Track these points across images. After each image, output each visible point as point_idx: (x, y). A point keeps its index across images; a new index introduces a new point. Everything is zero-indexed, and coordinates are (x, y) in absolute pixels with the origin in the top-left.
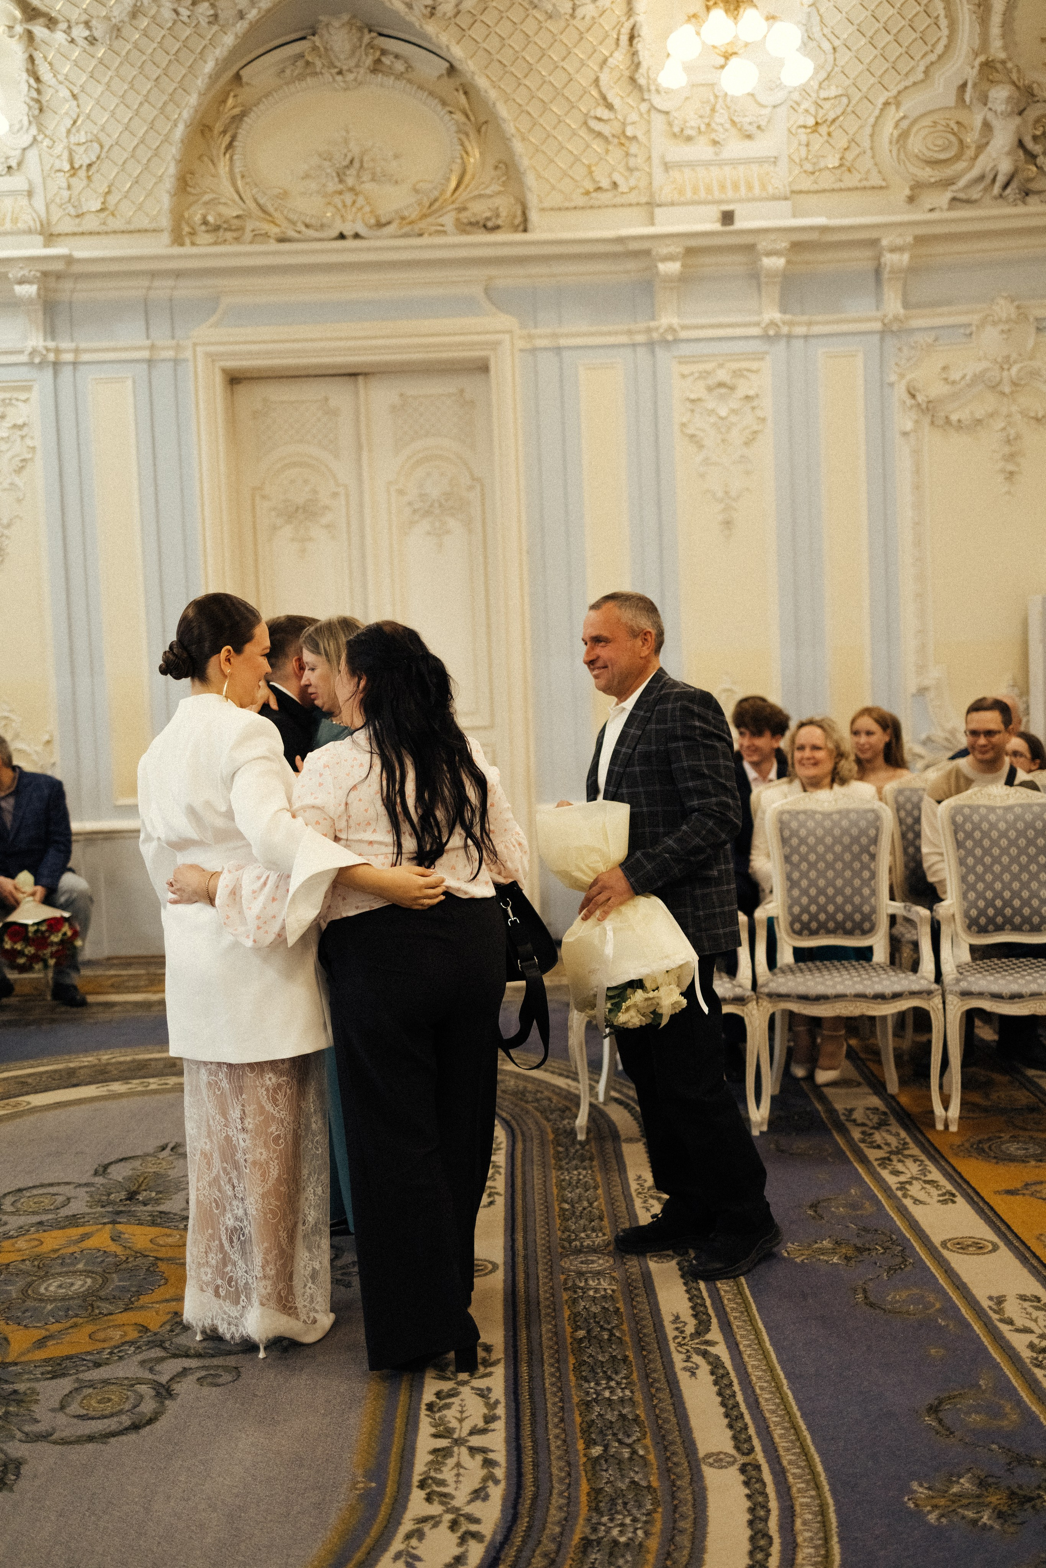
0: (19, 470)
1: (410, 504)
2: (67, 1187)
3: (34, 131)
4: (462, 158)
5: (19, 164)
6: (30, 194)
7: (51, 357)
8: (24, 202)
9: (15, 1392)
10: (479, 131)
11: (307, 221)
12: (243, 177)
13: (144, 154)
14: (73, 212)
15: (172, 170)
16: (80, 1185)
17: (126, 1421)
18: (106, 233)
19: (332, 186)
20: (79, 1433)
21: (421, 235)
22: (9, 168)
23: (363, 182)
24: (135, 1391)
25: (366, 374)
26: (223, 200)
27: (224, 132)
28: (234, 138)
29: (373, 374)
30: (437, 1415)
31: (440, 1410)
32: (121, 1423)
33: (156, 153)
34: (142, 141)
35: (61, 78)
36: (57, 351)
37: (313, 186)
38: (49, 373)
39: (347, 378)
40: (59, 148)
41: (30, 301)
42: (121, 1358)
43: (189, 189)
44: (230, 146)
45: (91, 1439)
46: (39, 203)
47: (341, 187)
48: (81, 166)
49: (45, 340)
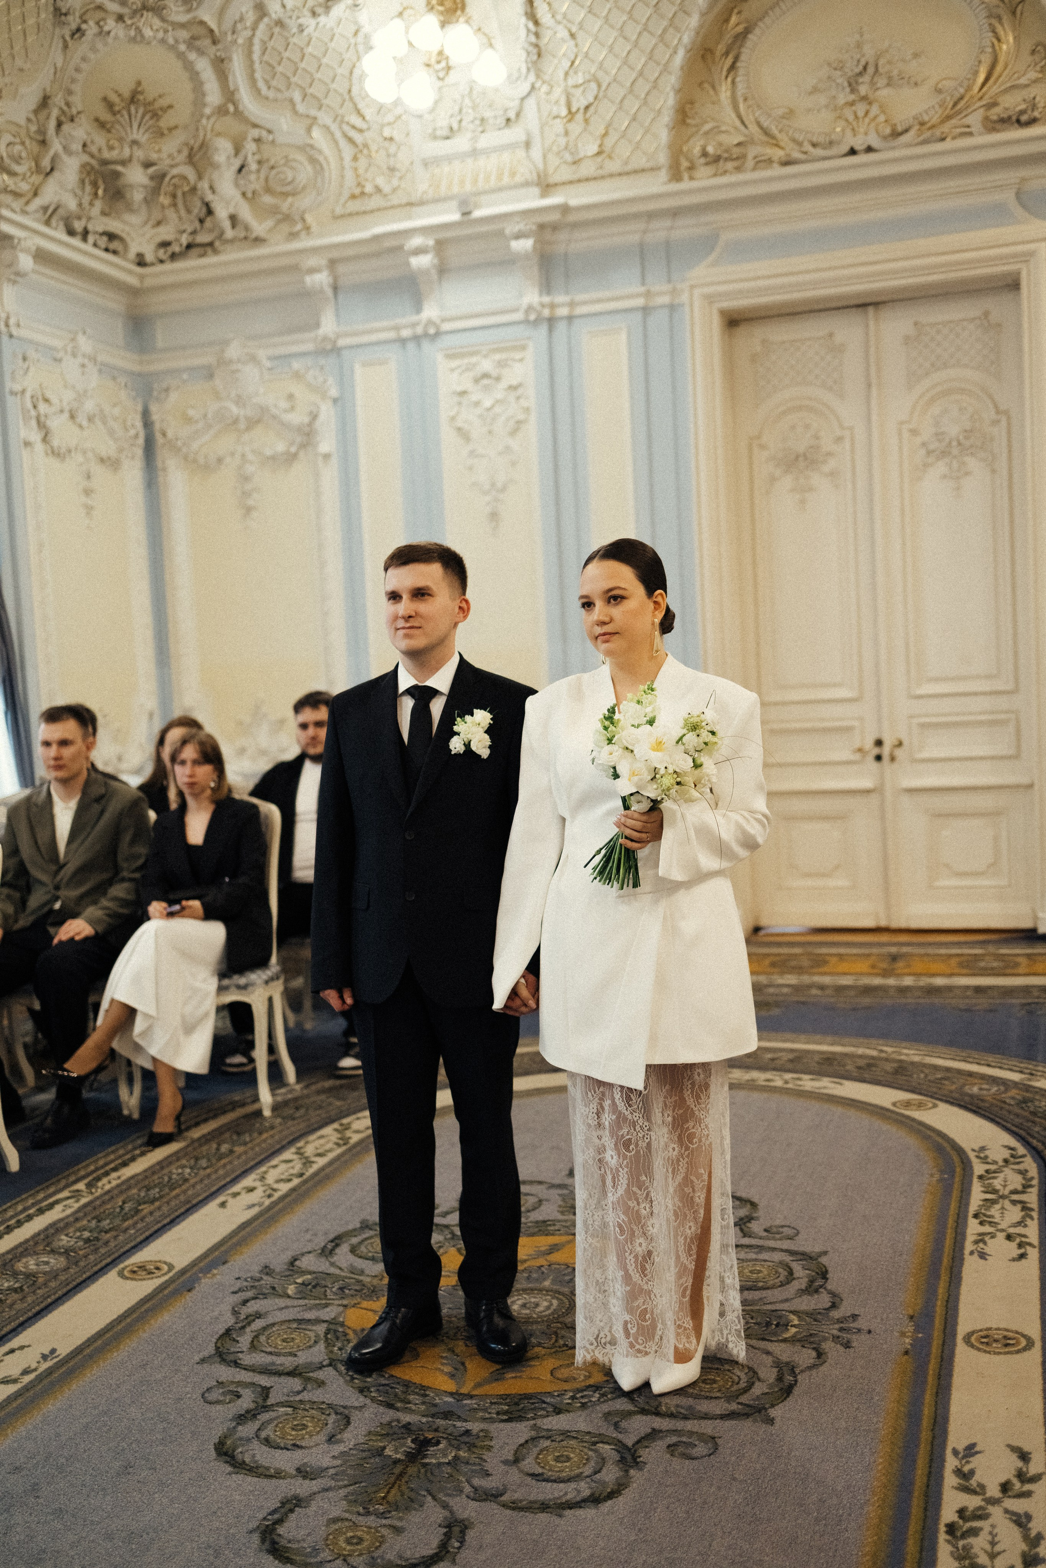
0: (514, 433)
1: (924, 444)
2: (540, 1187)
3: (532, 77)
4: (993, 46)
5: (518, 115)
6: (528, 145)
7: (546, 312)
8: (521, 153)
9: (467, 1432)
10: (1014, 13)
11: (815, 140)
12: (745, 100)
13: (643, 87)
14: (568, 157)
15: (671, 101)
16: (553, 1186)
17: (585, 1489)
18: (603, 177)
19: (844, 97)
20: (532, 1498)
21: (943, 139)
22: (508, 120)
23: (878, 89)
24: (596, 1451)
25: (876, 304)
26: (723, 128)
27: (727, 54)
28: (736, 59)
29: (884, 303)
30: (961, 1543)
31: (964, 1536)
32: (579, 1492)
33: (655, 84)
34: (641, 74)
35: (559, 17)
36: (552, 306)
37: (822, 99)
38: (543, 329)
39: (854, 310)
40: (558, 92)
41: (526, 256)
42: (584, 1406)
43: (689, 121)
44: (733, 67)
45: (544, 1507)
46: (536, 153)
47: (852, 97)
48: (578, 110)
49: (541, 295)
